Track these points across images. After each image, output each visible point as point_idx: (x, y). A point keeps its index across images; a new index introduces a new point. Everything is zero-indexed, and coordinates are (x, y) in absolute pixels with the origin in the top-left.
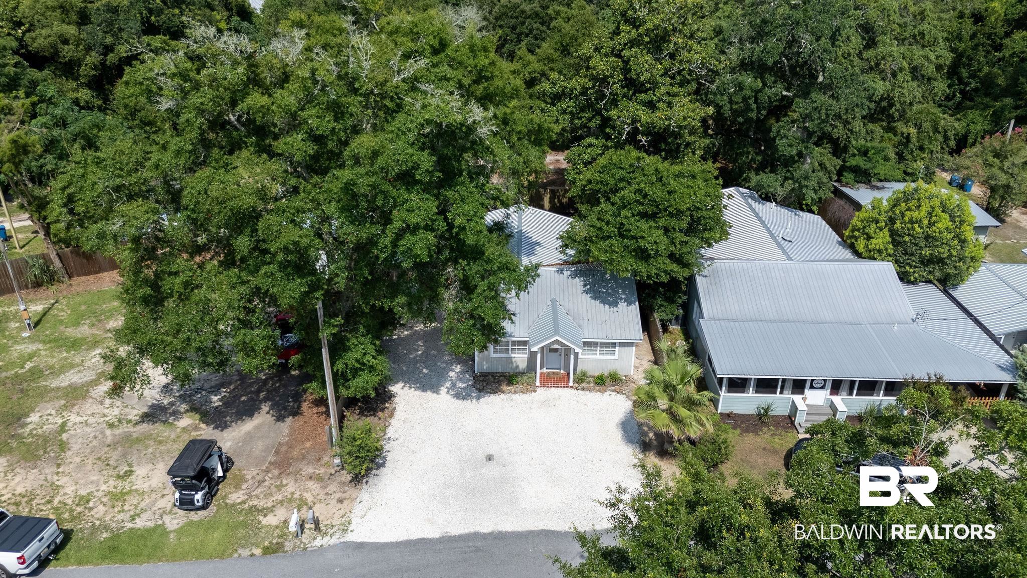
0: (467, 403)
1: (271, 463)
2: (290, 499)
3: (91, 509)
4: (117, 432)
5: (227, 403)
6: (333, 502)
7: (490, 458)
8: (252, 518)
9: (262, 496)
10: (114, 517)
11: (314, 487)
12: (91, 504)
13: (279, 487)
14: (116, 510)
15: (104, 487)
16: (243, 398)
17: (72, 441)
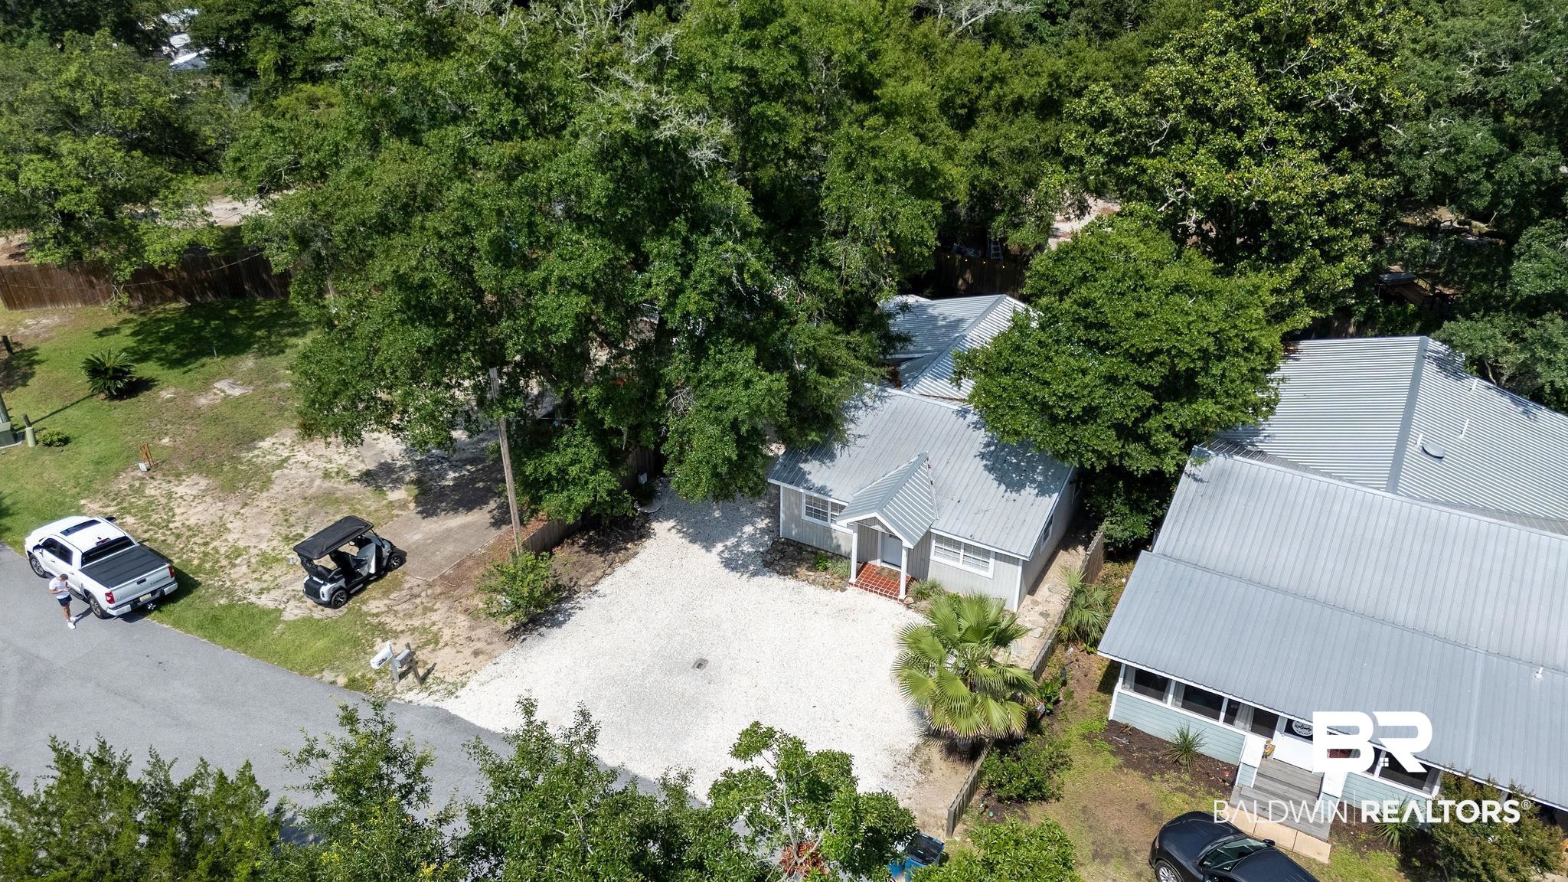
0: (733, 576)
1: (442, 577)
2: (425, 629)
3: (234, 566)
4: (327, 484)
5: (459, 484)
6: (467, 652)
7: (700, 665)
8: (369, 638)
9: (401, 615)
10: (247, 583)
11: (463, 623)
12: (238, 561)
13: (427, 610)
14: (255, 576)
15: (263, 546)
16: (480, 485)
17: (278, 482)
